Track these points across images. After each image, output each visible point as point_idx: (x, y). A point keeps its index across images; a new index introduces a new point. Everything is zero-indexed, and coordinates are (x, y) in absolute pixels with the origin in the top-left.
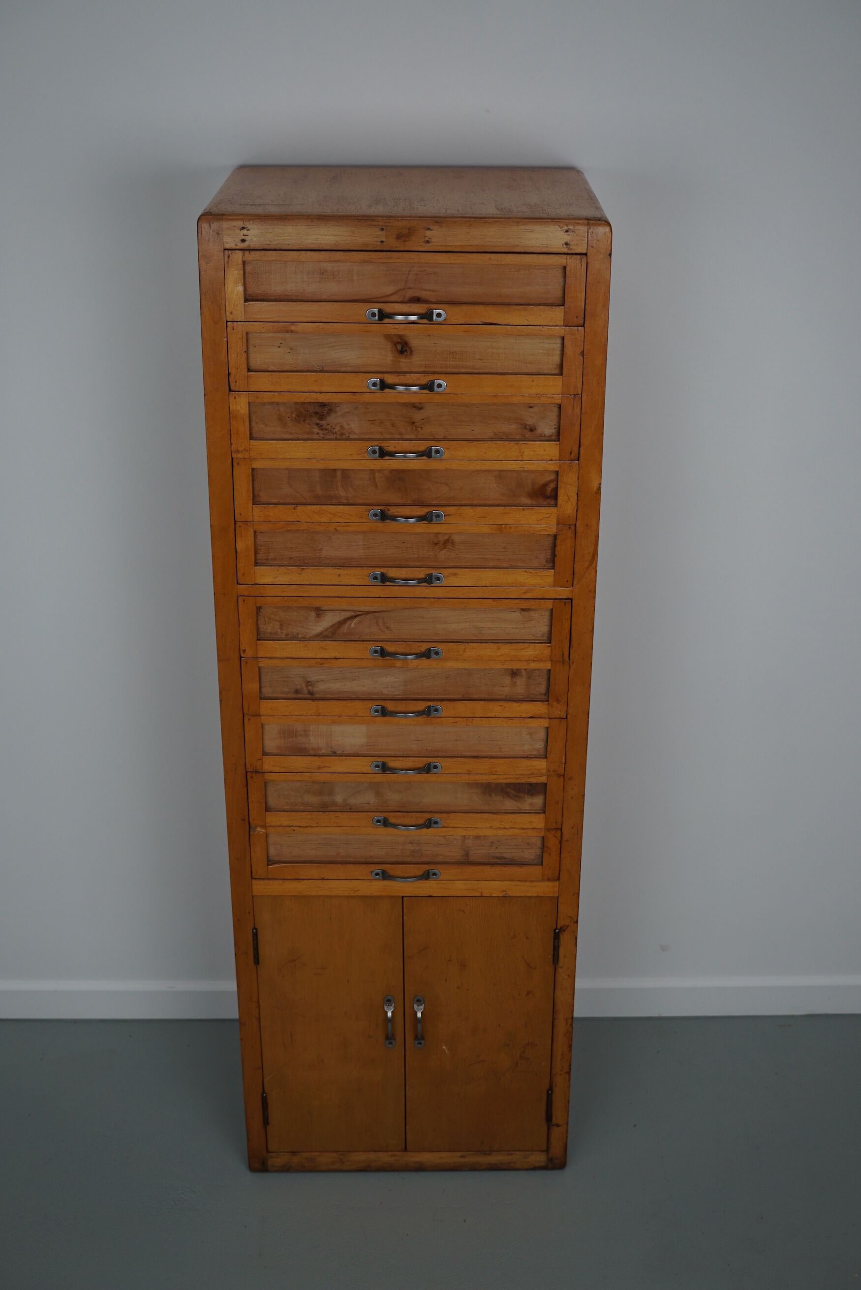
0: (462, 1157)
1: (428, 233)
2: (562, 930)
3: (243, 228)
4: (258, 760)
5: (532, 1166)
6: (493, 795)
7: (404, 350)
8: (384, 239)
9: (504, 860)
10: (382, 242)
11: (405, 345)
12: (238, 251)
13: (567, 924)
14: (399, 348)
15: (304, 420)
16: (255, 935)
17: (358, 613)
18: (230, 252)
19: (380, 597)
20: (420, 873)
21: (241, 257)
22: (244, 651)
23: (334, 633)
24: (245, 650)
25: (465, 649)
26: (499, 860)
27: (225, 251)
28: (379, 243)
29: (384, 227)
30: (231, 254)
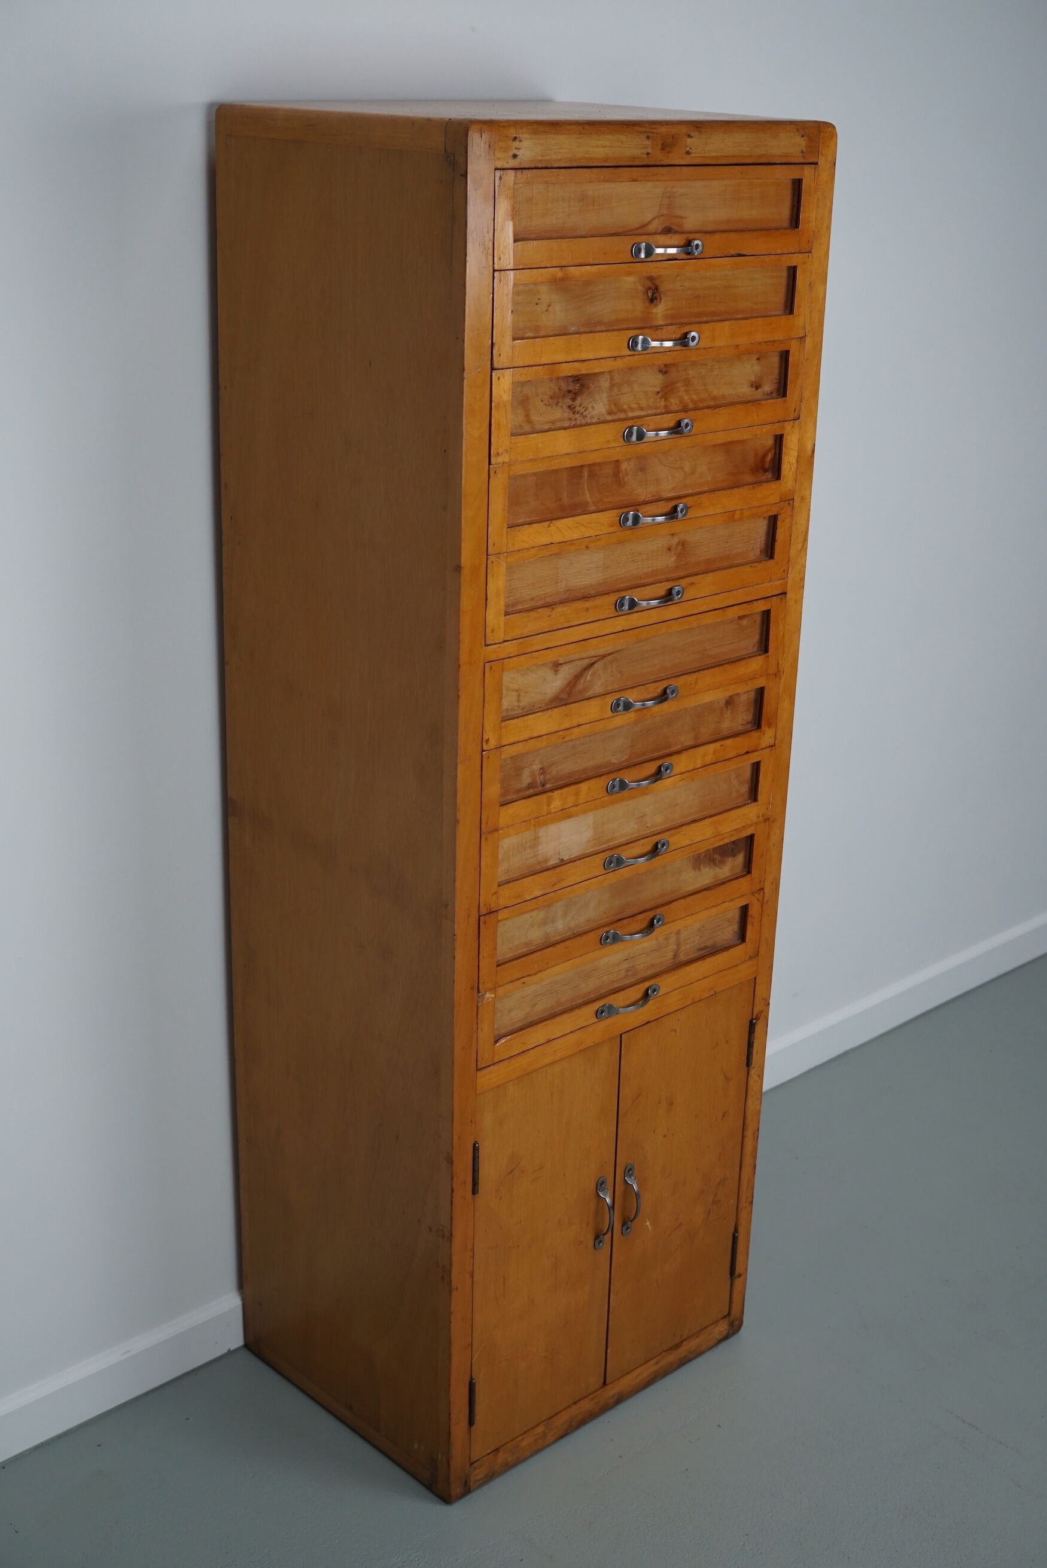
0: (657, 1363)
1: (689, 140)
2: (757, 1018)
3: (515, 139)
4: (493, 895)
5: (716, 1341)
6: (702, 867)
7: (654, 297)
8: (650, 151)
9: (708, 950)
10: (648, 154)
11: (655, 291)
12: (510, 171)
13: (761, 1010)
14: (649, 295)
15: (557, 404)
16: (475, 1149)
17: (595, 659)
18: (502, 172)
19: (623, 631)
20: (639, 995)
21: (513, 178)
22: (487, 741)
23: (569, 694)
24: (488, 739)
25: (696, 680)
26: (703, 952)
27: (496, 171)
28: (645, 156)
29: (650, 135)
30: (503, 175)
